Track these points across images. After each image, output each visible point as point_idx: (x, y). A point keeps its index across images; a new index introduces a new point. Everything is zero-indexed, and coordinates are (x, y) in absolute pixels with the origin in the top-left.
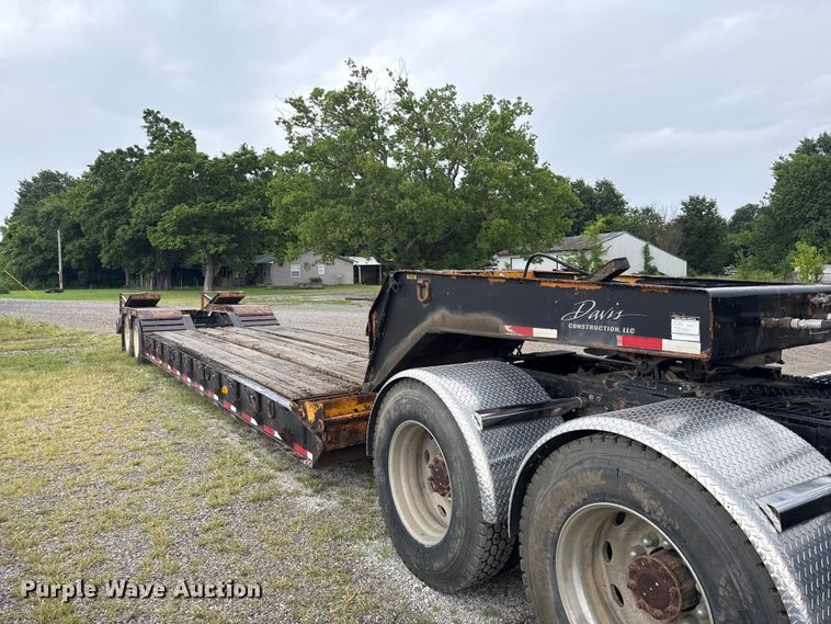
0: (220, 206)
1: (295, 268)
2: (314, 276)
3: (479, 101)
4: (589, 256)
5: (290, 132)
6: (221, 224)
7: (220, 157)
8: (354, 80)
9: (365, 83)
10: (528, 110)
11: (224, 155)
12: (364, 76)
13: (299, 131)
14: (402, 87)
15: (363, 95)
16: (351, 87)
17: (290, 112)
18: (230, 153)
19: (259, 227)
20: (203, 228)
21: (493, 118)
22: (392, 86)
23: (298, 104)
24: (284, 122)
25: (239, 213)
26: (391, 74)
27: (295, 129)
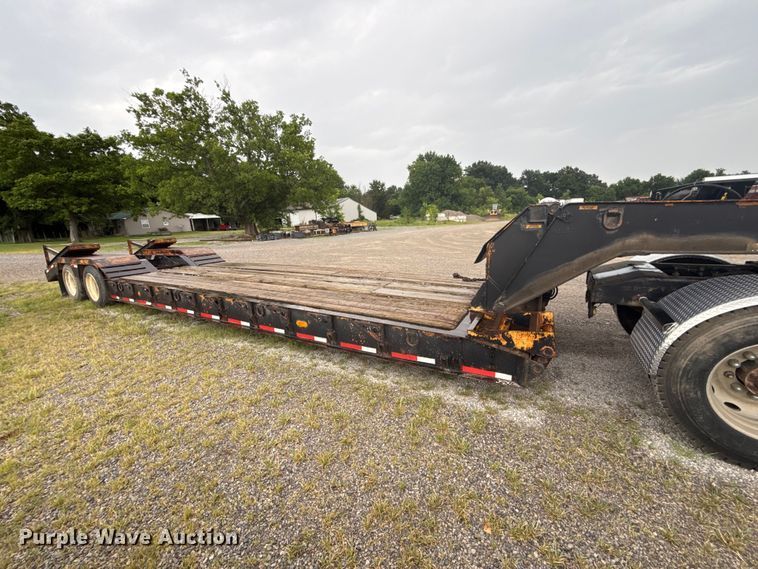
0: (76, 176)
1: (144, 222)
2: (161, 227)
3: (274, 114)
4: (333, 211)
5: (139, 120)
6: (79, 190)
7: (65, 136)
8: (189, 85)
9: (197, 90)
10: (308, 122)
11: (69, 135)
12: (197, 84)
13: (147, 120)
14: (226, 97)
15: (197, 98)
16: (187, 90)
17: (137, 104)
18: (75, 134)
19: (115, 193)
20: (62, 192)
21: (284, 126)
22: (220, 94)
23: (143, 98)
24: (135, 111)
25: (95, 182)
26: (218, 86)
27: (142, 118)
